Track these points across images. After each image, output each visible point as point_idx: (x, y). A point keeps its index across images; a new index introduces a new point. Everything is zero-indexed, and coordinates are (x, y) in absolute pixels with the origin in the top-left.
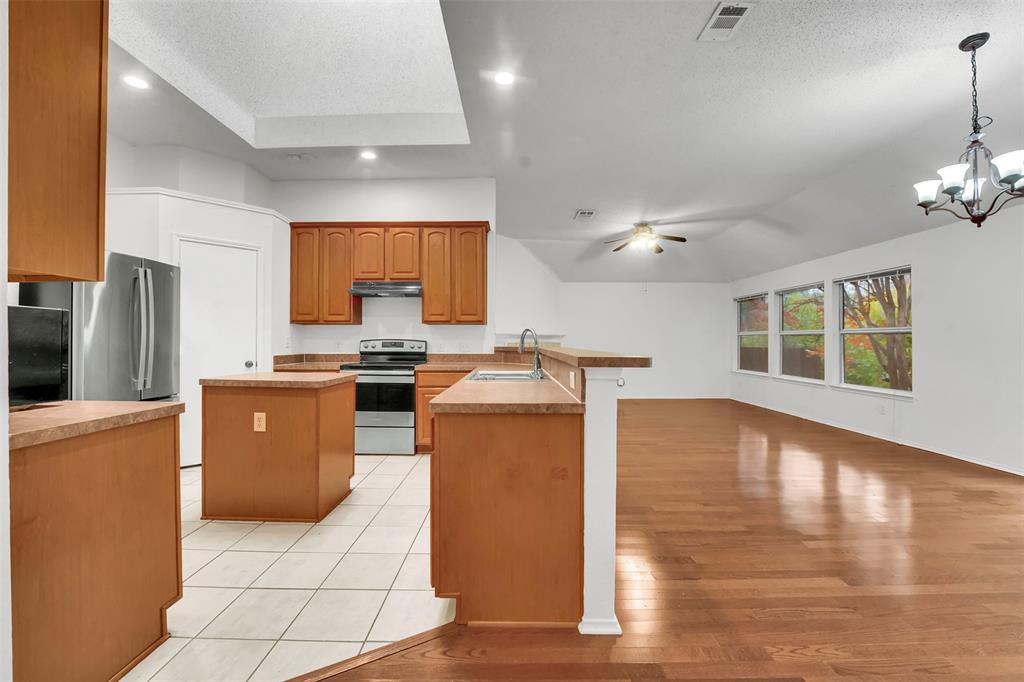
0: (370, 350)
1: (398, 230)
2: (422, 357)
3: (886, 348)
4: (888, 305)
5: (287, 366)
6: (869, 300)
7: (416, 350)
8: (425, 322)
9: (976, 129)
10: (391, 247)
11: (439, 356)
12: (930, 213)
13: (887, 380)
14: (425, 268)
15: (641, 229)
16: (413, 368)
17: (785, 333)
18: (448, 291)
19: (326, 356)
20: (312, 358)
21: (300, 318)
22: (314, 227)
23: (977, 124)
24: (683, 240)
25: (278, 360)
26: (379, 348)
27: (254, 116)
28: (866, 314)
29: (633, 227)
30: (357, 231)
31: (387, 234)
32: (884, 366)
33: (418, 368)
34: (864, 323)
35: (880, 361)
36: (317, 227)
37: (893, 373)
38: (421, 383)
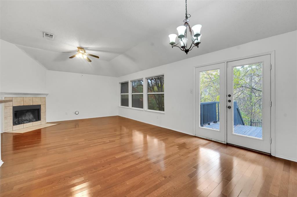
3: (157, 98)
4: (158, 87)
6: (154, 85)
9: (187, 17)
12: (173, 47)
13: (158, 107)
15: (80, 49)
17: (133, 94)
23: (187, 16)
24: (98, 57)
28: (153, 89)
29: (77, 49)
32: (157, 104)
34: (153, 91)
35: (156, 102)
37: (159, 105)
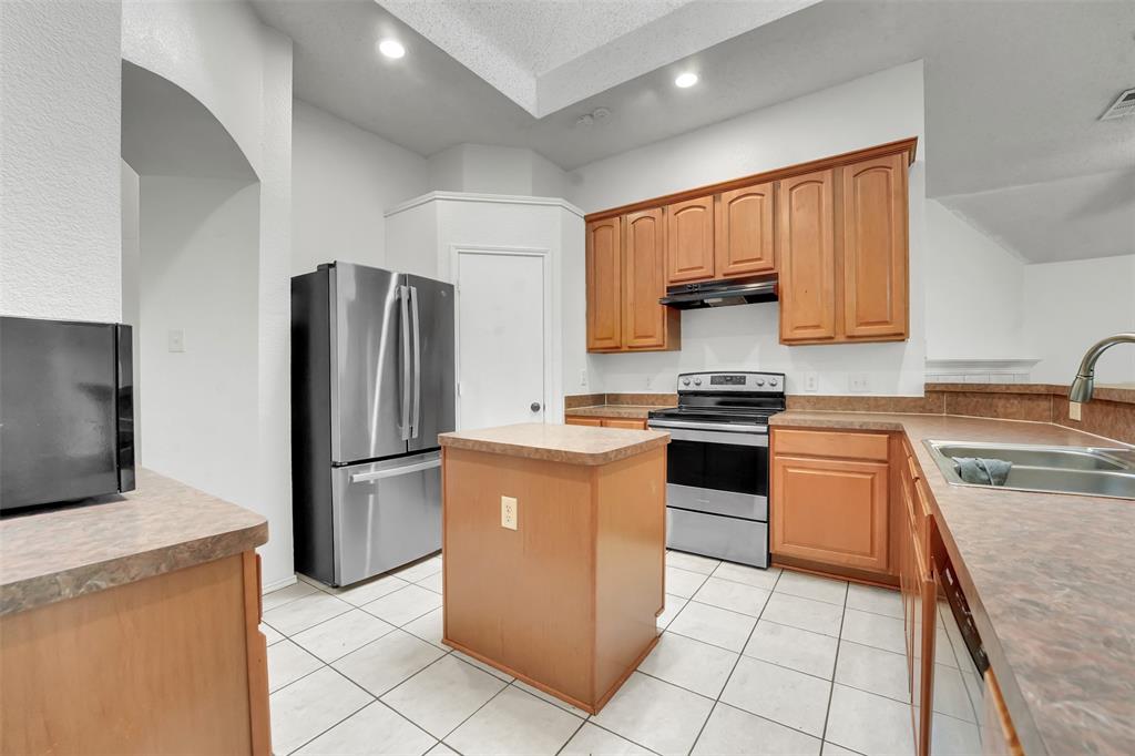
0: (692, 388)
1: (736, 193)
2: (777, 400)
5: (581, 410)
7: (767, 388)
8: (786, 341)
10: (725, 222)
11: (808, 399)
14: (784, 246)
16: (765, 421)
18: (829, 284)
19: (633, 396)
20: (615, 399)
21: (599, 344)
22: (613, 216)
25: (571, 401)
26: (706, 386)
27: (535, 76)
30: (671, 208)
31: (717, 204)
33: (775, 419)
36: (617, 215)
38: (778, 446)
